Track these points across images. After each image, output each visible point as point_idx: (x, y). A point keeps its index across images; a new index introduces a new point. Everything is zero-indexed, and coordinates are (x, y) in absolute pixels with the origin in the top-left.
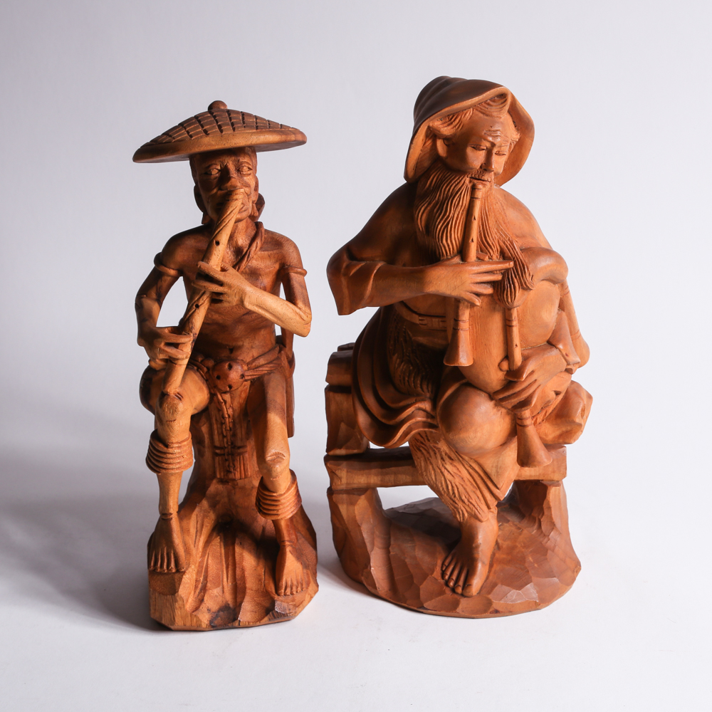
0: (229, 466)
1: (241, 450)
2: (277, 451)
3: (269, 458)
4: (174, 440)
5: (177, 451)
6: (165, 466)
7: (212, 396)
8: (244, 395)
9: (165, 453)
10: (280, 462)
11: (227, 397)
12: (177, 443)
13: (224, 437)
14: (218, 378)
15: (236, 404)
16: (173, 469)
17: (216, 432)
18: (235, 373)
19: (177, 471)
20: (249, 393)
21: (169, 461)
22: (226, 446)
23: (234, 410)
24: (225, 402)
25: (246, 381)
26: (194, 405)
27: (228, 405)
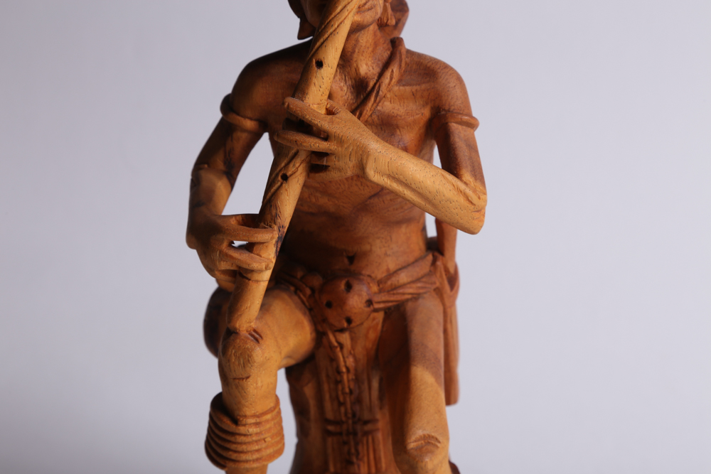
0: (349, 453)
1: (368, 427)
2: (426, 432)
3: (412, 445)
4: (248, 411)
5: (252, 430)
6: (234, 456)
7: (320, 336)
8: (373, 335)
9: (233, 434)
10: (432, 452)
11: (345, 338)
12: (254, 416)
13: (340, 404)
14: (329, 305)
15: (360, 350)
16: (247, 461)
17: (327, 397)
18: (356, 298)
19: (255, 465)
20: (382, 331)
21: (240, 448)
22: (344, 419)
23: (356, 360)
24: (341, 346)
25: (376, 310)
26: (285, 351)
27: (345, 351)
